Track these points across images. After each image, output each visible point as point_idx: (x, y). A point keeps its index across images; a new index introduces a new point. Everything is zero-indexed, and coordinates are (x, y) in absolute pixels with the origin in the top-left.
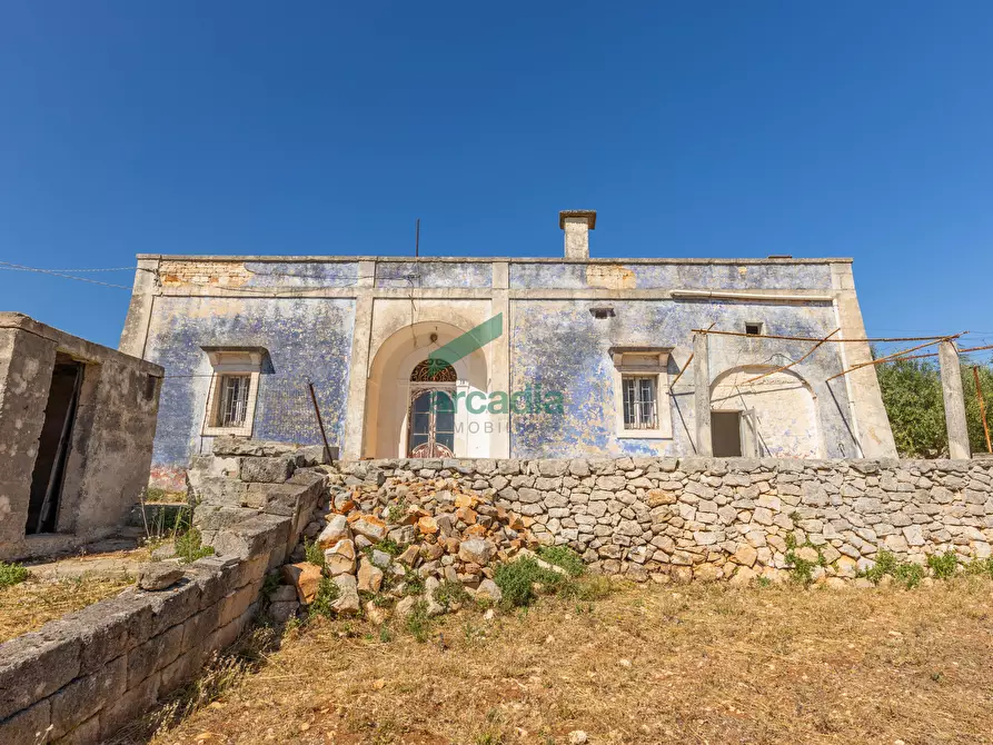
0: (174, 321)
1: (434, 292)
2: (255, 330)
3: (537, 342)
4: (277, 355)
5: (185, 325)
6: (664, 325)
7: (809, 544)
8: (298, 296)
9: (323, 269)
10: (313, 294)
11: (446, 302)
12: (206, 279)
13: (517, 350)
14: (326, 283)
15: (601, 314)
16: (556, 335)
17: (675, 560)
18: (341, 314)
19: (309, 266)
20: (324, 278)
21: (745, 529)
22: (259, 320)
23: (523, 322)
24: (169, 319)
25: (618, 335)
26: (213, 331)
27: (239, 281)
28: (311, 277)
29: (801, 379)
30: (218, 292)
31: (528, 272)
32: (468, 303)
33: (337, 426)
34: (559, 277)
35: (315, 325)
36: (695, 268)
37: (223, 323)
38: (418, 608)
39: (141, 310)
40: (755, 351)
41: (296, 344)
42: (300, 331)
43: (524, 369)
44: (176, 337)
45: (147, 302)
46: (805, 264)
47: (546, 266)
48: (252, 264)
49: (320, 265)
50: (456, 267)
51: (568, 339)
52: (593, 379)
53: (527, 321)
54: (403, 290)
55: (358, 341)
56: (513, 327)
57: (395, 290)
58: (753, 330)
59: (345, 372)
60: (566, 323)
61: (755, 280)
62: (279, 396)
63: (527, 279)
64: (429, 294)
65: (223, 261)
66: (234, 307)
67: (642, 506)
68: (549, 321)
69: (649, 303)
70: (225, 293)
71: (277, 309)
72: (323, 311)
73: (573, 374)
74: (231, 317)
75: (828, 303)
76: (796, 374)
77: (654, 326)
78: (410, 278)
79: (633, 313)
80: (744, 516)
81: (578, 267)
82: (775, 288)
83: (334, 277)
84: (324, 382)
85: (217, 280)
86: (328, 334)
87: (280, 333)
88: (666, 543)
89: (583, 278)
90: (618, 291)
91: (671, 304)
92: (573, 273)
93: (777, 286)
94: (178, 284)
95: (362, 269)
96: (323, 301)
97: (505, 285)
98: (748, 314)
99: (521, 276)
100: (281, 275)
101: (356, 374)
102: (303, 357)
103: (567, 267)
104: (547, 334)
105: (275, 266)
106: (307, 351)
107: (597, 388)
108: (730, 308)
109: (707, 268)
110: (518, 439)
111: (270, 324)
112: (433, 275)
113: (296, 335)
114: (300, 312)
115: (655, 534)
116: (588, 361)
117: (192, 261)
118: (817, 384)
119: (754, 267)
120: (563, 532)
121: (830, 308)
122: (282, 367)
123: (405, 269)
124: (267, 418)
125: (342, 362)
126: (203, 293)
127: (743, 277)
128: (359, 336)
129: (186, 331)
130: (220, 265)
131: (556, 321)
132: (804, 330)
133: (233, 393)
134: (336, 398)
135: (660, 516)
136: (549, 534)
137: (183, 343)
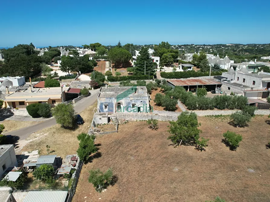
0: (101, 102)
2: (107, 103)
3: (126, 103)
8: (109, 100)
12: (102, 99)
15: (131, 101)
16: (128, 102)
18: (113, 101)
20: (111, 99)
26: (104, 103)
33: (113, 109)
34: (128, 98)
36: (138, 97)
39: (98, 102)
41: (110, 104)
43: (125, 105)
46: (146, 97)
58: (141, 102)
62: (109, 107)
63: (126, 98)
66: (105, 101)
72: (111, 101)
75: (147, 100)
79: (133, 101)
86: (112, 103)
89: (130, 98)
90: (132, 99)
94: (100, 100)
95: (114, 98)
97: (124, 99)
98: (141, 101)
101: (114, 106)
116: (130, 104)
124: (108, 109)
127: (141, 98)
128: (114, 103)
132: (145, 102)
133: (106, 107)
134: (113, 107)
135: (131, 119)
136: (127, 120)
137: (102, 104)
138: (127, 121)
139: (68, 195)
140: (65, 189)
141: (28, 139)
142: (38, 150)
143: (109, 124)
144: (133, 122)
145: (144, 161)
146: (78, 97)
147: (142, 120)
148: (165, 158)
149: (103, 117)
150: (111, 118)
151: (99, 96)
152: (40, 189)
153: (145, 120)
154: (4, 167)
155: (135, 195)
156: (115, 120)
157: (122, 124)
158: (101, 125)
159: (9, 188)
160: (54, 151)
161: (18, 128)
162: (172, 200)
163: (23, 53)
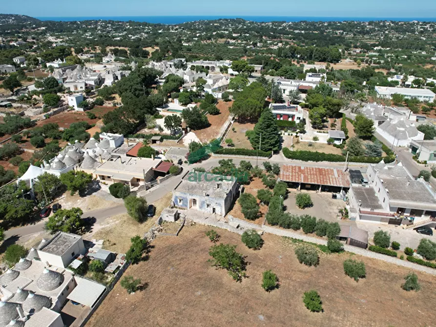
2: (181, 197)
8: (184, 195)
15: (205, 200)
41: (184, 199)
50: (195, 195)
52: (205, 205)
58: (217, 203)
77: (209, 202)
101: (189, 202)
132: (220, 204)
133: (180, 201)
134: (187, 203)
135: (200, 221)
136: (195, 221)
137: (176, 197)
138: (195, 223)
139: (105, 289)
140: (106, 284)
141: (102, 223)
142: (103, 240)
143: (175, 222)
144: (200, 225)
145: (179, 276)
146: (165, 176)
147: (210, 226)
148: (197, 278)
149: (170, 215)
150: (181, 216)
151: (175, 189)
152: (91, 279)
153: (212, 226)
154: (73, 254)
155: (151, 304)
157: (187, 227)
158: (168, 222)
159: (72, 272)
160: (115, 244)
161: (99, 208)
162: (174, 318)
163: (137, 84)
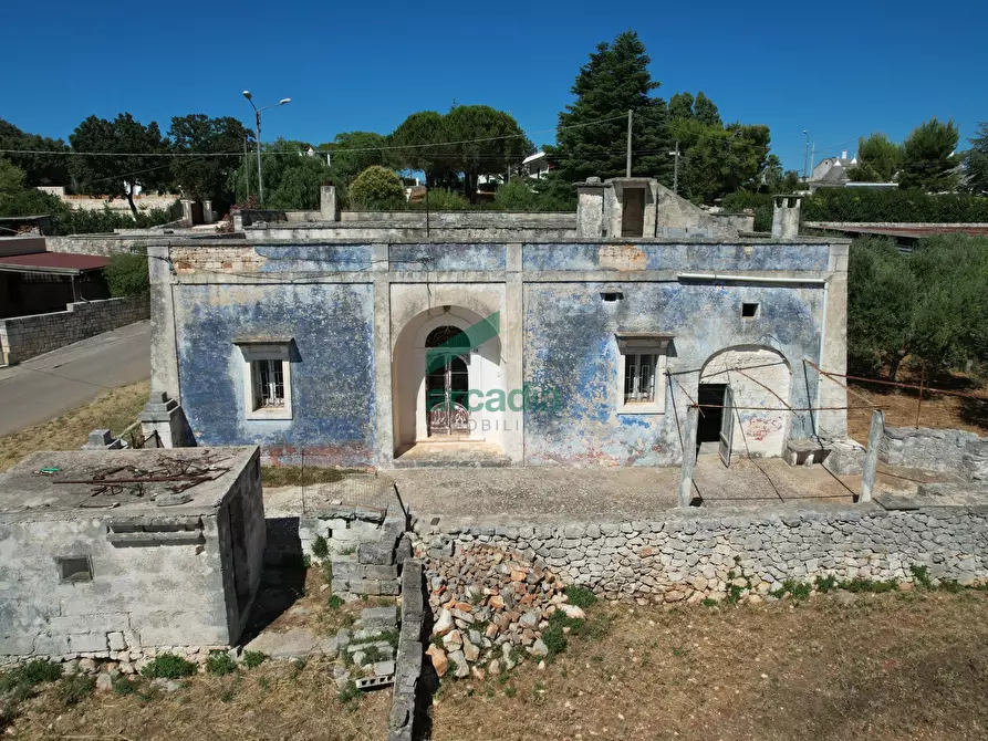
0: (197, 310)
1: (449, 275)
2: (278, 317)
3: (549, 325)
4: (303, 342)
5: (209, 314)
6: (668, 306)
7: (743, 576)
8: (314, 281)
9: (336, 252)
10: (329, 279)
11: (461, 286)
12: (219, 265)
13: (530, 334)
14: (342, 267)
15: (609, 297)
16: (567, 318)
17: (654, 591)
18: (359, 299)
19: (321, 248)
20: (338, 261)
21: (703, 568)
22: (280, 307)
23: (535, 305)
24: (192, 308)
25: (625, 317)
26: (238, 319)
27: (253, 267)
28: (325, 260)
29: (782, 356)
30: (234, 279)
31: (541, 253)
32: (483, 286)
33: (368, 408)
34: (572, 258)
35: (335, 311)
36: (704, 247)
37: (245, 311)
38: (502, 667)
39: (163, 300)
40: (748, 331)
41: (319, 332)
42: (321, 317)
43: (536, 351)
44: (203, 325)
45: (167, 290)
46: (808, 244)
47: (560, 246)
48: (263, 248)
49: (333, 248)
50: (469, 248)
51: (579, 320)
52: (598, 361)
53: (540, 304)
54: (418, 274)
55: (379, 327)
56: (526, 311)
57: (410, 275)
58: (749, 310)
59: (369, 358)
60: (576, 307)
61: (759, 261)
62: (312, 382)
63: (540, 260)
64: (444, 279)
65: (233, 246)
66: (254, 294)
67: (636, 557)
68: (561, 304)
69: (657, 285)
70: (242, 280)
71: (296, 295)
72: (341, 296)
73: (581, 356)
74: (252, 303)
75: (820, 285)
76: (779, 353)
77: (659, 308)
78: (424, 260)
79: (640, 295)
80: (704, 560)
81: (591, 247)
82: (776, 269)
83: (348, 261)
84: (351, 368)
85: (230, 266)
86: (349, 319)
87: (302, 320)
88: (650, 581)
89: (595, 259)
90: (627, 272)
91: (677, 286)
92: (585, 254)
93: (778, 266)
94: (192, 271)
95: (376, 252)
96: (340, 286)
97: (519, 268)
98: (746, 295)
99: (534, 257)
100: (295, 259)
101: (381, 359)
102: (327, 344)
103: (579, 247)
104: (560, 317)
105: (287, 249)
106: (331, 338)
107: (602, 368)
108: (731, 290)
109: (715, 248)
110: (531, 417)
111: (290, 311)
112: (447, 257)
113: (318, 322)
114: (319, 298)
115: (642, 575)
116: (596, 343)
117: (201, 246)
118: (795, 362)
119: (760, 247)
120: (581, 576)
121: (821, 290)
122: (310, 354)
123: (420, 251)
124: (304, 401)
125: (366, 348)
126: (221, 281)
127: (748, 257)
128: (379, 323)
129: (211, 320)
130: (230, 250)
131: (567, 305)
132: (794, 311)
133: (266, 375)
134: (364, 383)
135: (647, 563)
136: (570, 577)
137: (211, 332)
143: (256, 659)
144: (684, 609)
146: (70, 308)
147: (825, 585)
149: (128, 533)
150: (321, 547)
153: (859, 586)
156: (375, 580)
157: (505, 675)
158: (104, 681)
